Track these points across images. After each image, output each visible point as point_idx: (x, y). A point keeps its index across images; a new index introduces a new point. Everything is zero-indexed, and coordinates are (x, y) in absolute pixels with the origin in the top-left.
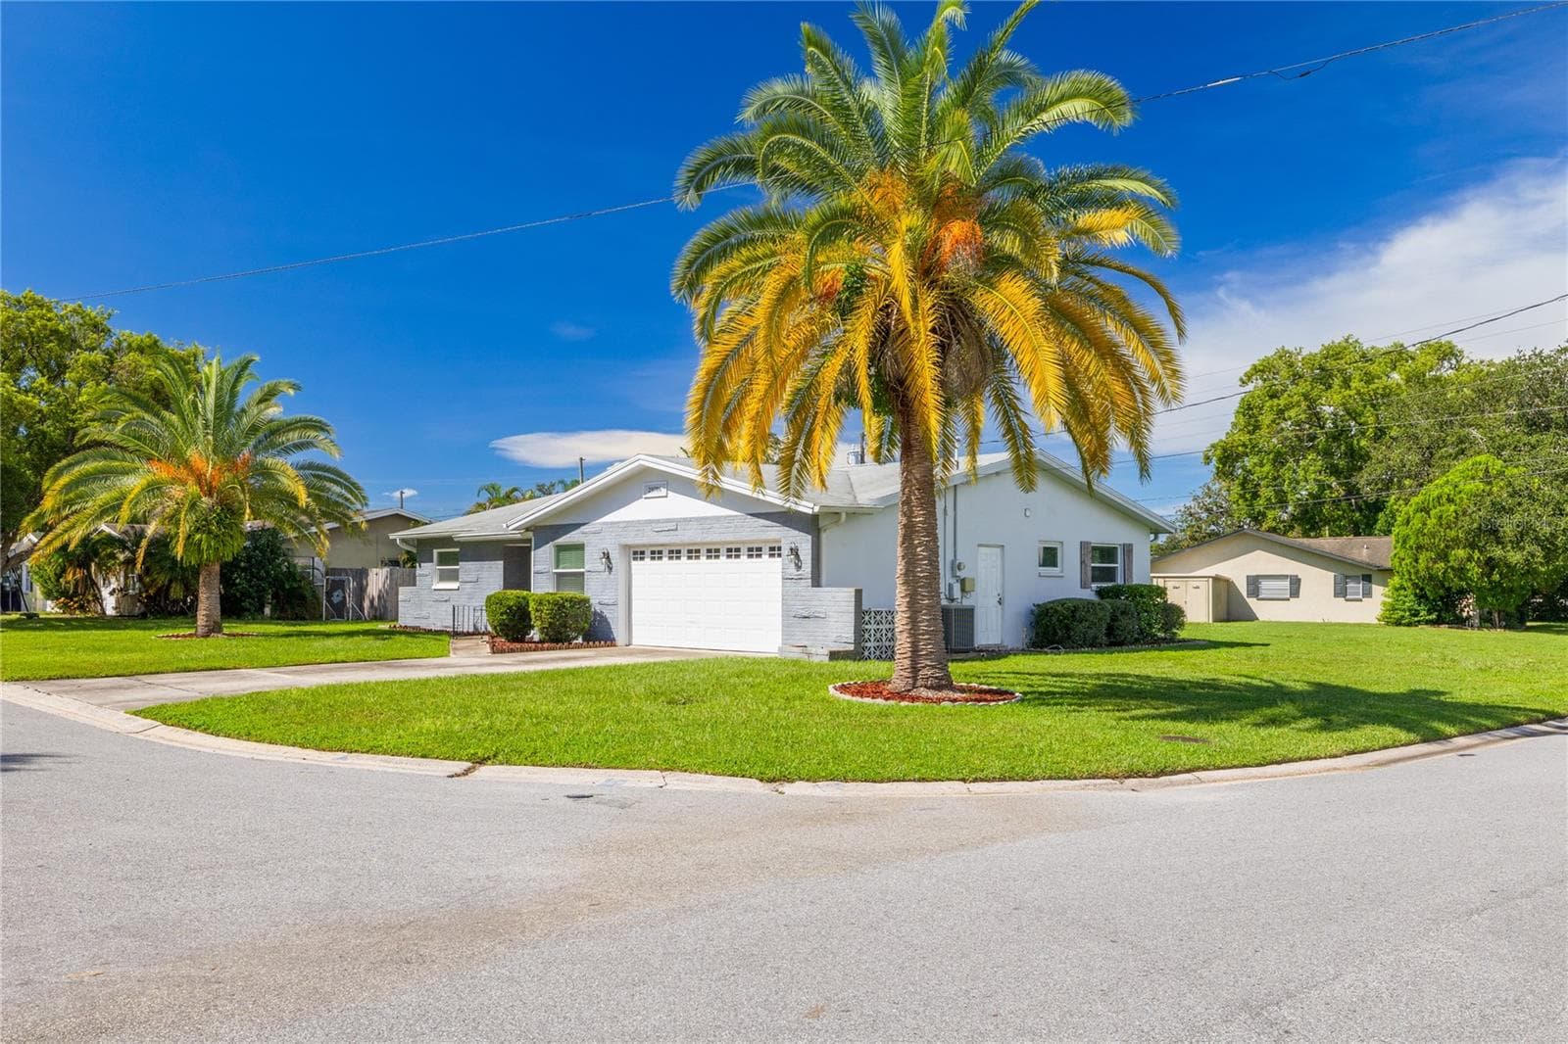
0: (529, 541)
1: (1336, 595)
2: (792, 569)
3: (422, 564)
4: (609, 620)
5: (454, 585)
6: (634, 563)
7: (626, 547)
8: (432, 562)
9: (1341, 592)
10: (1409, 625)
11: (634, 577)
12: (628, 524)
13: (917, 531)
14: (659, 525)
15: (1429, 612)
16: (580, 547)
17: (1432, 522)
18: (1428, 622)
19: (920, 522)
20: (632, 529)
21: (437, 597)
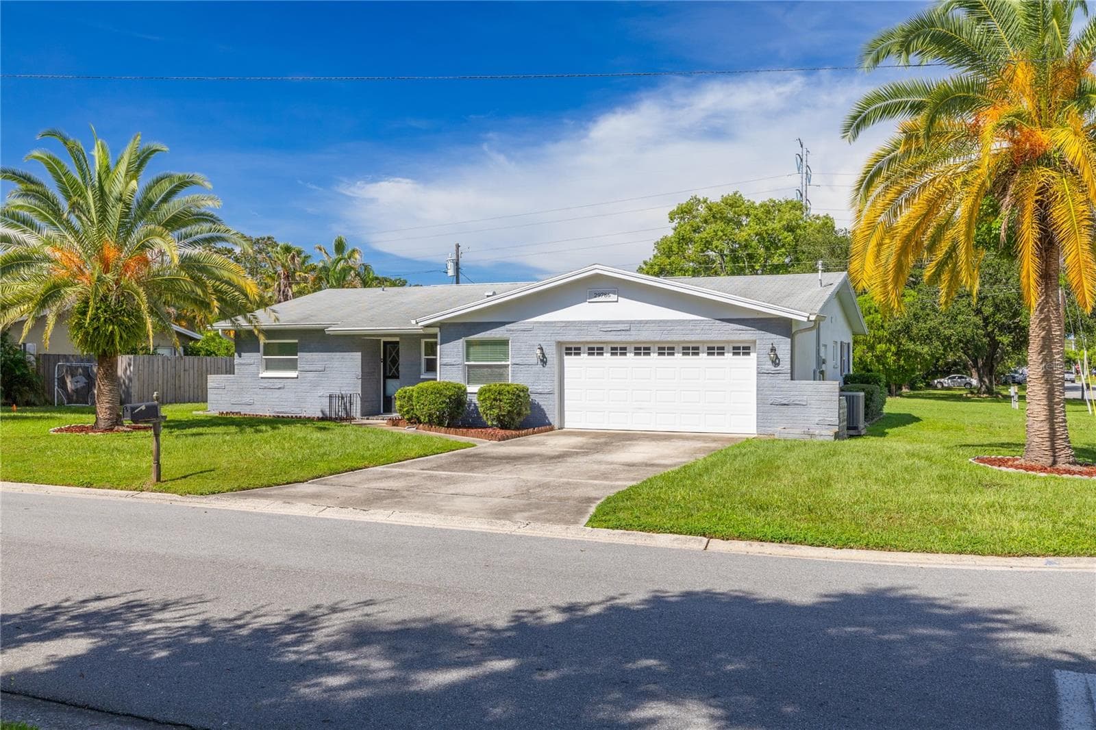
0: (435, 336)
2: (769, 366)
3: (243, 354)
4: (543, 407)
5: (293, 374)
6: (566, 358)
7: (559, 344)
8: (259, 352)
11: (566, 369)
12: (568, 324)
13: (1056, 342)
14: (608, 326)
16: (505, 343)
19: (1057, 336)
20: (572, 328)
21: (266, 385)
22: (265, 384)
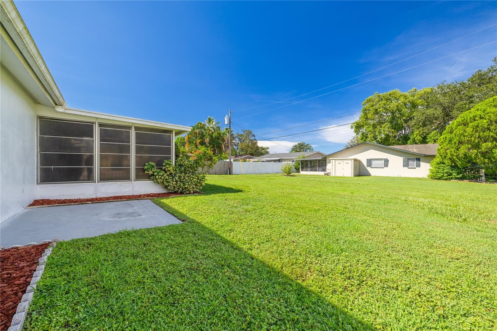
1: (404, 166)
9: (406, 165)
10: (446, 179)
15: (458, 174)
17: (469, 130)
18: (456, 178)
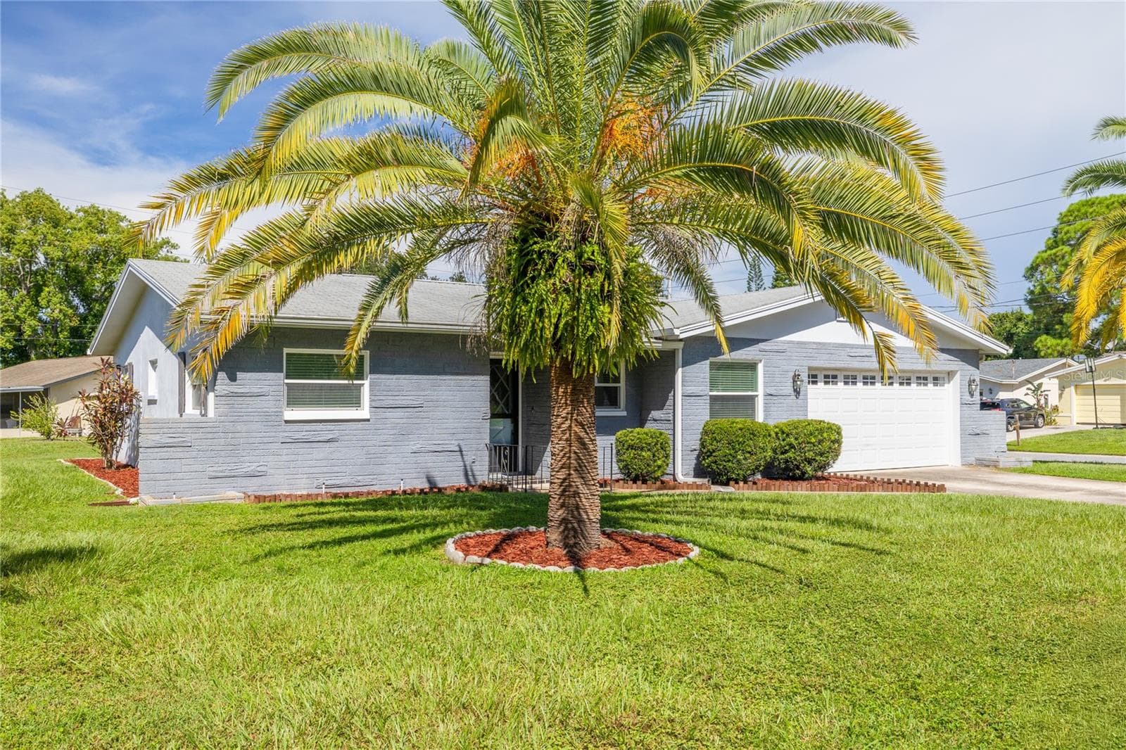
2: (967, 397)
6: (806, 387)
12: (819, 346)
14: (855, 350)
16: (752, 367)
20: (823, 351)
21: (298, 436)
22: (292, 433)
